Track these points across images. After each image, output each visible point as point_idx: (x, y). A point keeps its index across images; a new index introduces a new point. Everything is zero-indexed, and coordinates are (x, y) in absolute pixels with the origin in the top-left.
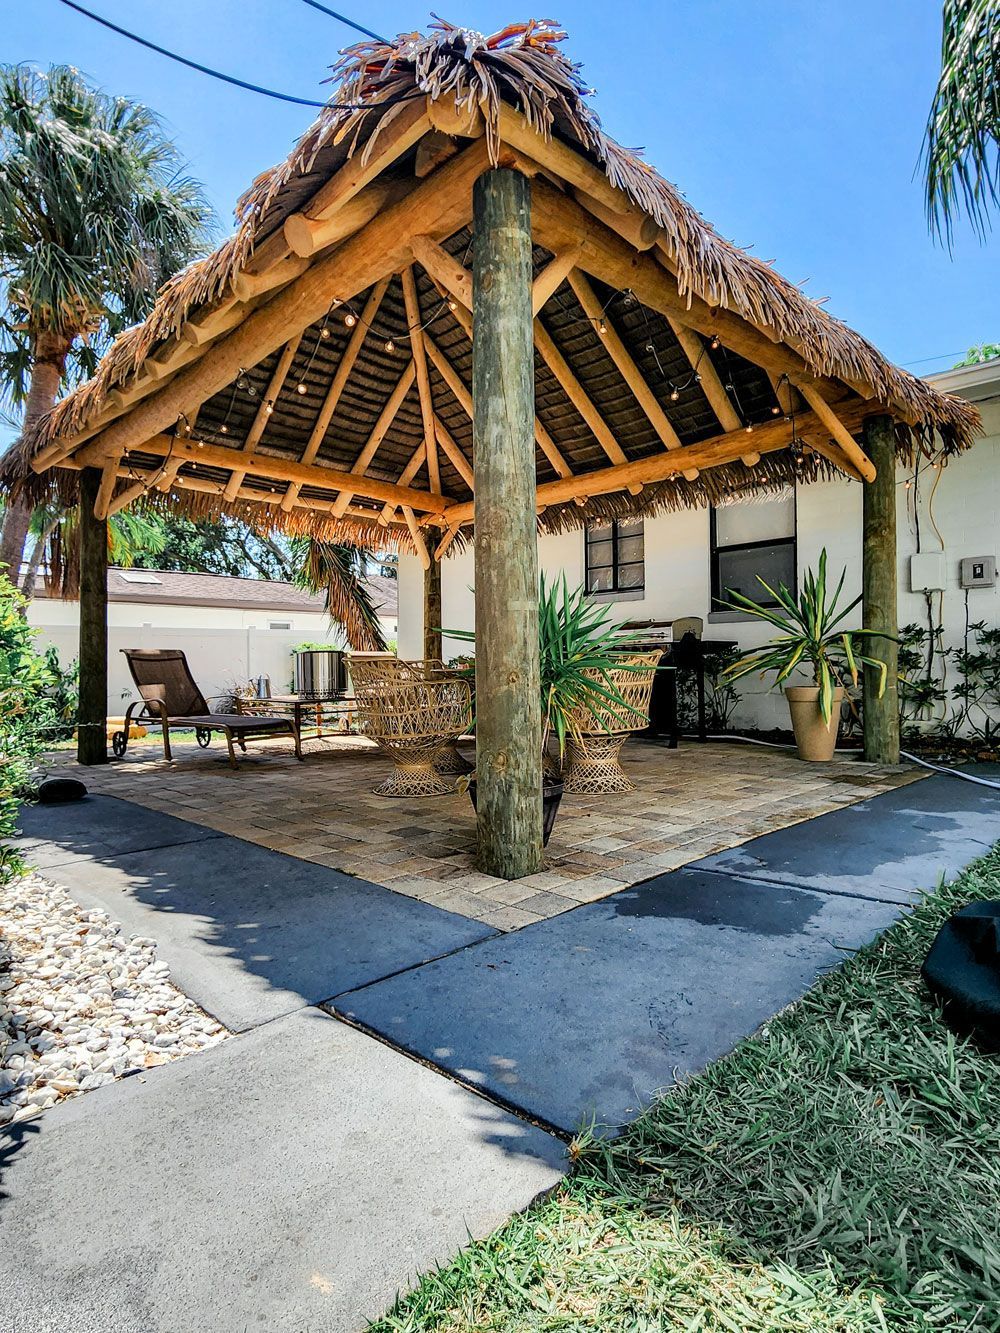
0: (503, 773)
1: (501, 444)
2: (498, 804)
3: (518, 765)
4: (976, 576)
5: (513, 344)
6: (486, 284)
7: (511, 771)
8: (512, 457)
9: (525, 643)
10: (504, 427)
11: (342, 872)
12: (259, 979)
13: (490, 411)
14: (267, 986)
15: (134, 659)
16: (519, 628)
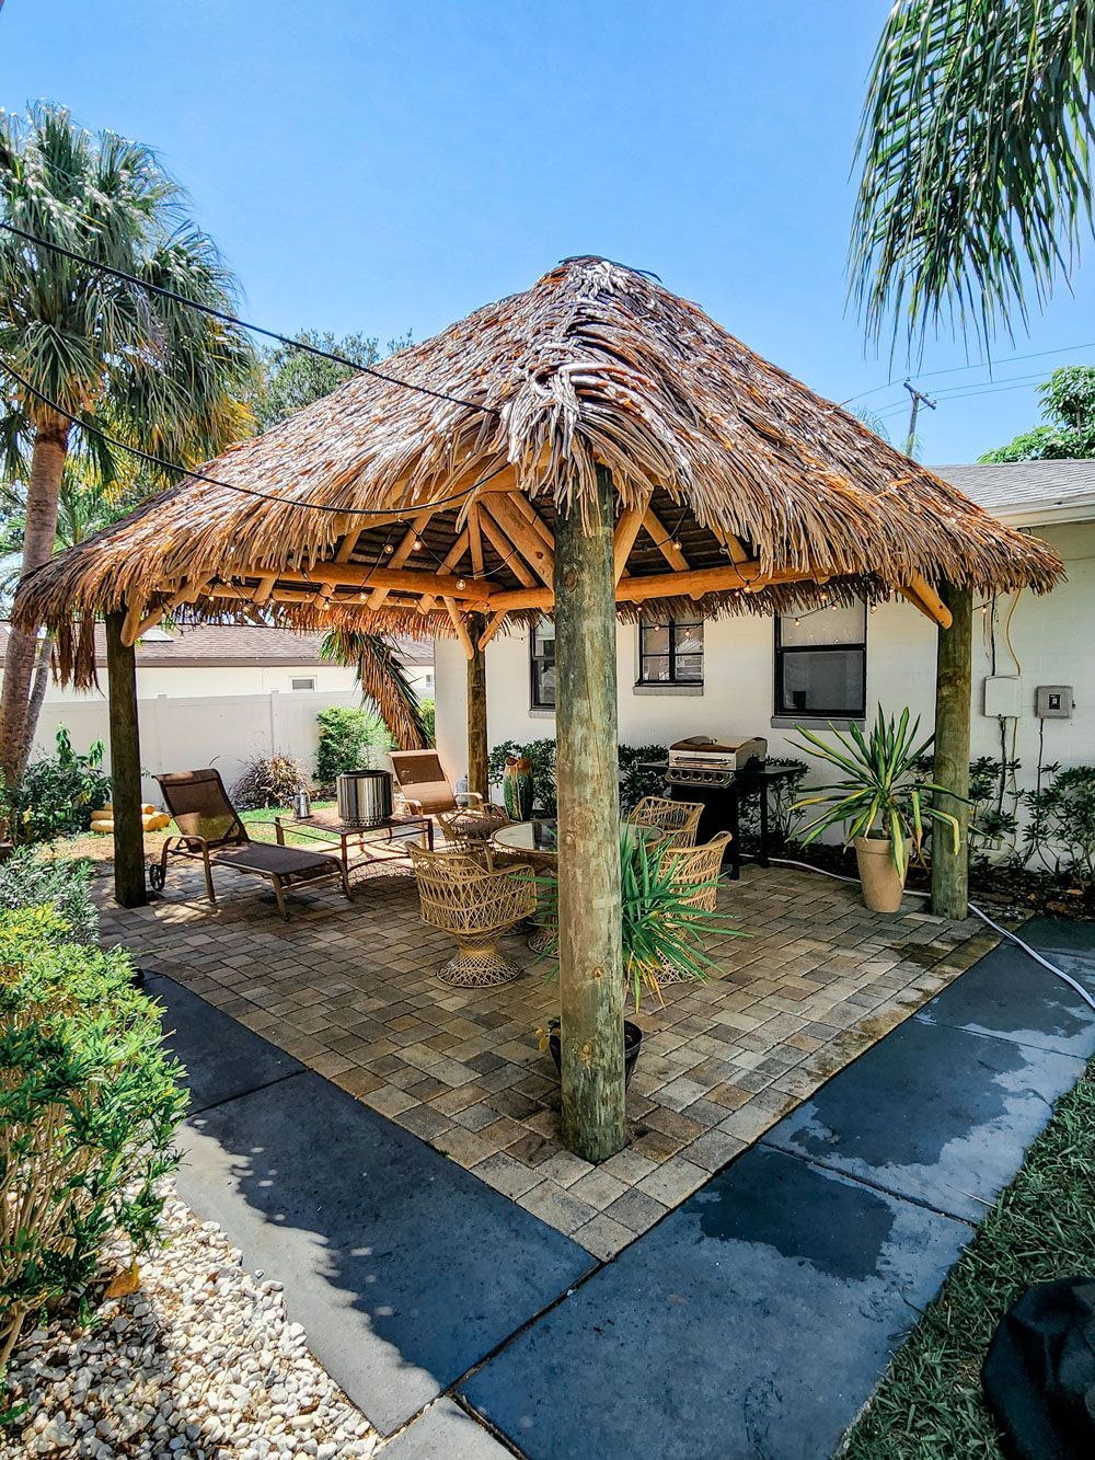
0: (588, 1062)
1: (585, 746)
2: (583, 1090)
3: (602, 1054)
4: (1052, 706)
5: (597, 645)
6: (569, 582)
7: (596, 1060)
8: (596, 759)
9: (610, 937)
10: (588, 729)
11: (433, 1147)
12: (388, 1347)
13: (575, 713)
14: (399, 1359)
15: (168, 786)
16: (604, 925)
